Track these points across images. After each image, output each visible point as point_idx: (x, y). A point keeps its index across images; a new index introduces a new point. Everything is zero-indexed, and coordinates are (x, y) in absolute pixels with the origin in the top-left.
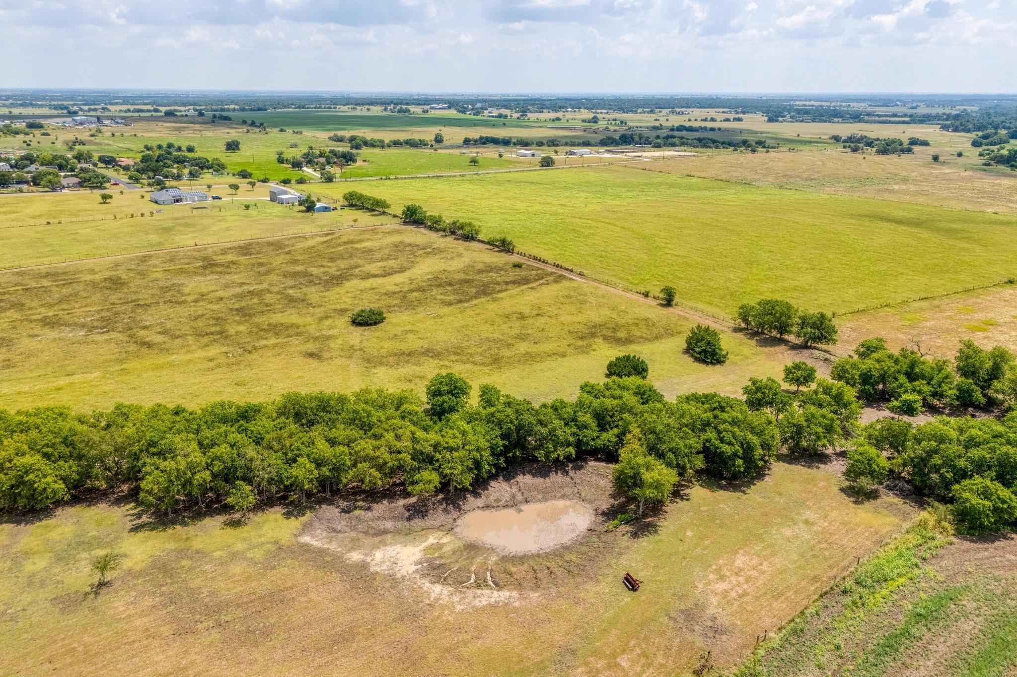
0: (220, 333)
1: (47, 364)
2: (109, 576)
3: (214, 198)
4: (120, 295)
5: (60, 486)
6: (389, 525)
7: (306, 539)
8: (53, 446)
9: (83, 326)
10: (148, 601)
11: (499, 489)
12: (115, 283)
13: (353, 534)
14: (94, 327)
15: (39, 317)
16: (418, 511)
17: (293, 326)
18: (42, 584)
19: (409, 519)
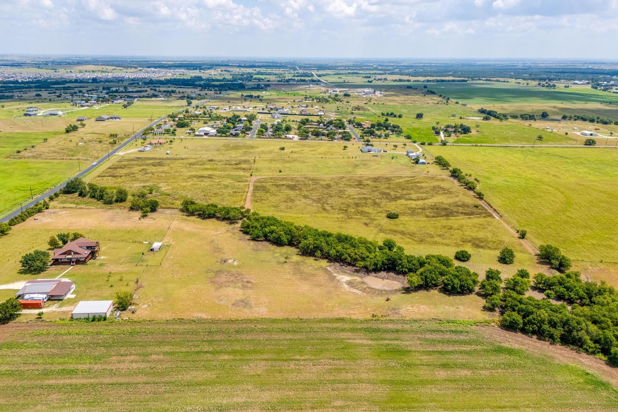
0: (346, 210)
1: (299, 209)
2: (287, 261)
3: (384, 151)
4: (327, 191)
5: (286, 240)
6: (348, 272)
7: (328, 268)
8: (287, 231)
9: (313, 200)
10: (292, 267)
11: (383, 274)
12: (328, 186)
13: (339, 271)
14: (315, 201)
15: (303, 194)
16: (357, 271)
17: (369, 213)
18: (276, 258)
19: (354, 272)
